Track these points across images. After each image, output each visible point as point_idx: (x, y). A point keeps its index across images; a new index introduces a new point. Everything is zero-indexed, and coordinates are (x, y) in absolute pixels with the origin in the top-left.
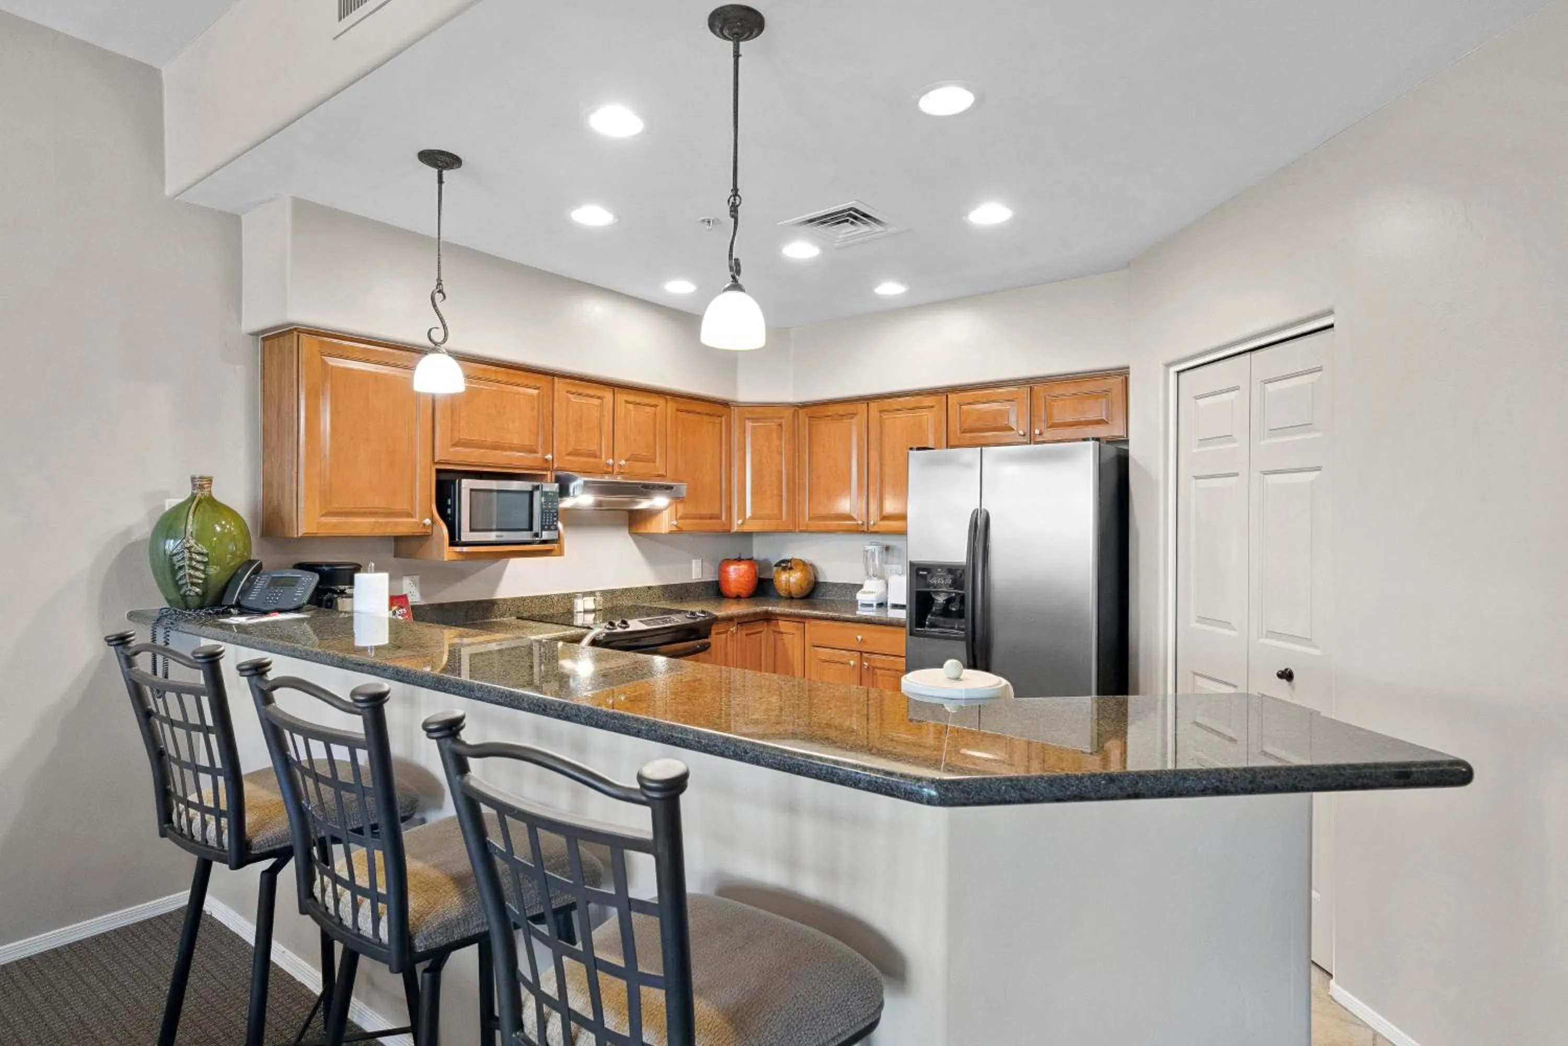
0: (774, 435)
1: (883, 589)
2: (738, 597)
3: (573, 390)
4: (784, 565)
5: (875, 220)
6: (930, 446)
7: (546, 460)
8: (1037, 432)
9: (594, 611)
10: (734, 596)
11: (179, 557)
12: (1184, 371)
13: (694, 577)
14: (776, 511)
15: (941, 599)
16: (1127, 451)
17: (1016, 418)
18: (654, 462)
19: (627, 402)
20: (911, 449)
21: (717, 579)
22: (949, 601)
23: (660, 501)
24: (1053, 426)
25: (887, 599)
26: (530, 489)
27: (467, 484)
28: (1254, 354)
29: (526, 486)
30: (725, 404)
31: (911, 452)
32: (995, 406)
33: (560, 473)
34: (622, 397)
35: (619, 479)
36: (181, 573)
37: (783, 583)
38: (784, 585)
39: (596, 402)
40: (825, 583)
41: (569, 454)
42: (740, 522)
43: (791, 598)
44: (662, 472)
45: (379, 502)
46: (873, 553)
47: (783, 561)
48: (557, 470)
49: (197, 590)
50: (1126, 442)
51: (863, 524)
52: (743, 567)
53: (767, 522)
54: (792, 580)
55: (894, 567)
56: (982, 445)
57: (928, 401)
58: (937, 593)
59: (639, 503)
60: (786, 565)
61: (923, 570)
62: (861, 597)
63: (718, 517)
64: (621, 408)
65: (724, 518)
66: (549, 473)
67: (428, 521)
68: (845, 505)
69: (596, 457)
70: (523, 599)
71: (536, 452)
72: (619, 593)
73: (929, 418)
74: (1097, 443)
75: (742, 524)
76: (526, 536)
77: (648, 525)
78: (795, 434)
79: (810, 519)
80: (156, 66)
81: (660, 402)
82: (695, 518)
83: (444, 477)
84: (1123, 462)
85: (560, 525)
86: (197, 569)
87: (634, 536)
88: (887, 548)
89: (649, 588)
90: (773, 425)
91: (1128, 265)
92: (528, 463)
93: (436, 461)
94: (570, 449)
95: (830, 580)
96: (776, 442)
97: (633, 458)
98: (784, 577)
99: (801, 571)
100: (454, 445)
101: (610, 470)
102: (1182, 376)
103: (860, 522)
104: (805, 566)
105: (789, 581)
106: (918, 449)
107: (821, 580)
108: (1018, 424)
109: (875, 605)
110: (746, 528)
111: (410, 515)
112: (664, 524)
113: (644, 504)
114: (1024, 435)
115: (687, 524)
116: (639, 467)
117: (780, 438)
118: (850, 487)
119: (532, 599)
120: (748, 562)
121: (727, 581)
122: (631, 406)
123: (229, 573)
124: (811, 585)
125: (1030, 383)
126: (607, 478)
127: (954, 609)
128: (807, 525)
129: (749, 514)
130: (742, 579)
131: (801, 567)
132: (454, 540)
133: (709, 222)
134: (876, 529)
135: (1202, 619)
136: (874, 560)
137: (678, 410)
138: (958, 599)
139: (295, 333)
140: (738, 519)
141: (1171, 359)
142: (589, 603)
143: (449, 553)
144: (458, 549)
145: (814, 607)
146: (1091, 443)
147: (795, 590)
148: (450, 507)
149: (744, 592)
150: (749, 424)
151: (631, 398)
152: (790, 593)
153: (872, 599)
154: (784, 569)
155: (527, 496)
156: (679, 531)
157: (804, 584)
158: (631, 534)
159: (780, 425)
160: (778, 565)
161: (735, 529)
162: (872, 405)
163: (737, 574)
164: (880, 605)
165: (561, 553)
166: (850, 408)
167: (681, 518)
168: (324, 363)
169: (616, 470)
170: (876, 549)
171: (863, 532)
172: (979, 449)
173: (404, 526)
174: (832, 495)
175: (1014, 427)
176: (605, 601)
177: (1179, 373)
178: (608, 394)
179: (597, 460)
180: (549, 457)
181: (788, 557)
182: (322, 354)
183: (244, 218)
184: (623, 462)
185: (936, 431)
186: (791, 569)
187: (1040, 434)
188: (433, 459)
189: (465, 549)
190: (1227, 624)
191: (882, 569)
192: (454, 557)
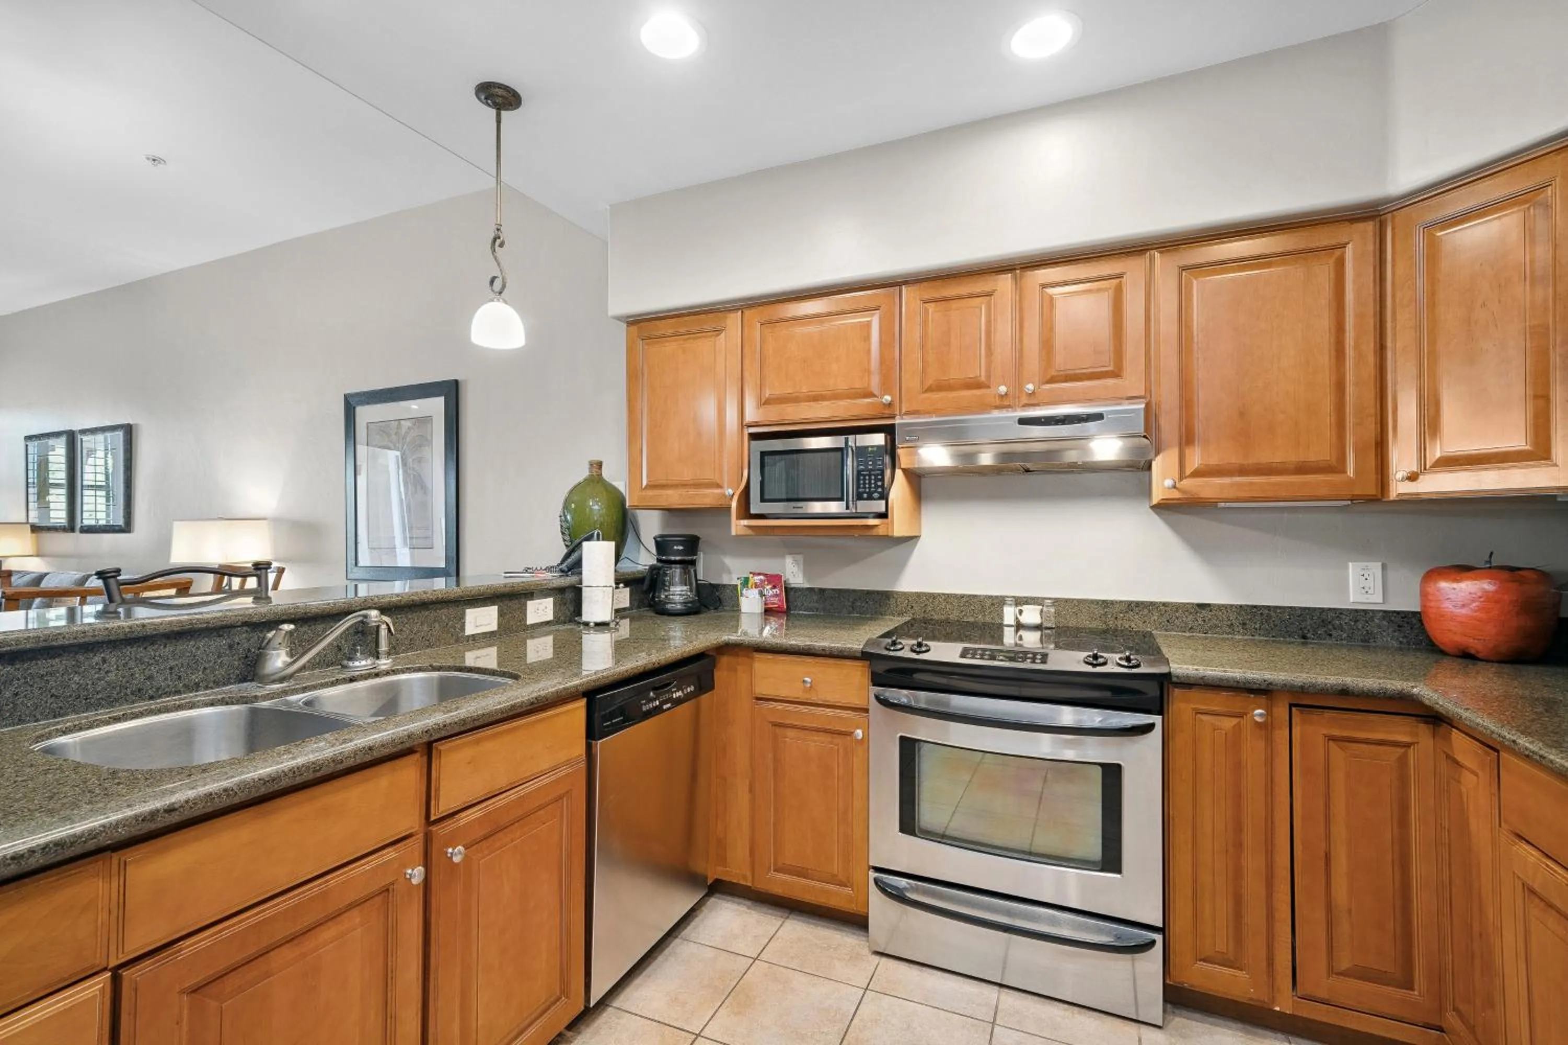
7: (887, 405)
9: (1038, 627)
21: (1418, 609)
27: (757, 447)
34: (1035, 281)
39: (979, 301)
41: (929, 390)
44: (1137, 392)
48: (906, 415)
63: (1332, 468)
65: (1351, 470)
66: (896, 422)
67: (729, 492)
69: (979, 385)
70: (933, 596)
75: (1412, 481)
76: (835, 507)
82: (1242, 472)
85: (892, 492)
87: (1161, 511)
92: (859, 412)
93: (746, 424)
94: (930, 381)
101: (1007, 403)
111: (719, 486)
115: (1216, 486)
119: (948, 597)
120: (1505, 575)
122: (1058, 292)
142: (1031, 615)
143: (736, 526)
144: (745, 522)
155: (838, 455)
161: (1394, 493)
168: (642, 346)
169: (1021, 401)
173: (711, 497)
176: (1058, 614)
178: (1003, 285)
179: (982, 391)
180: (890, 398)
182: (641, 337)
188: (742, 420)
192: (743, 531)
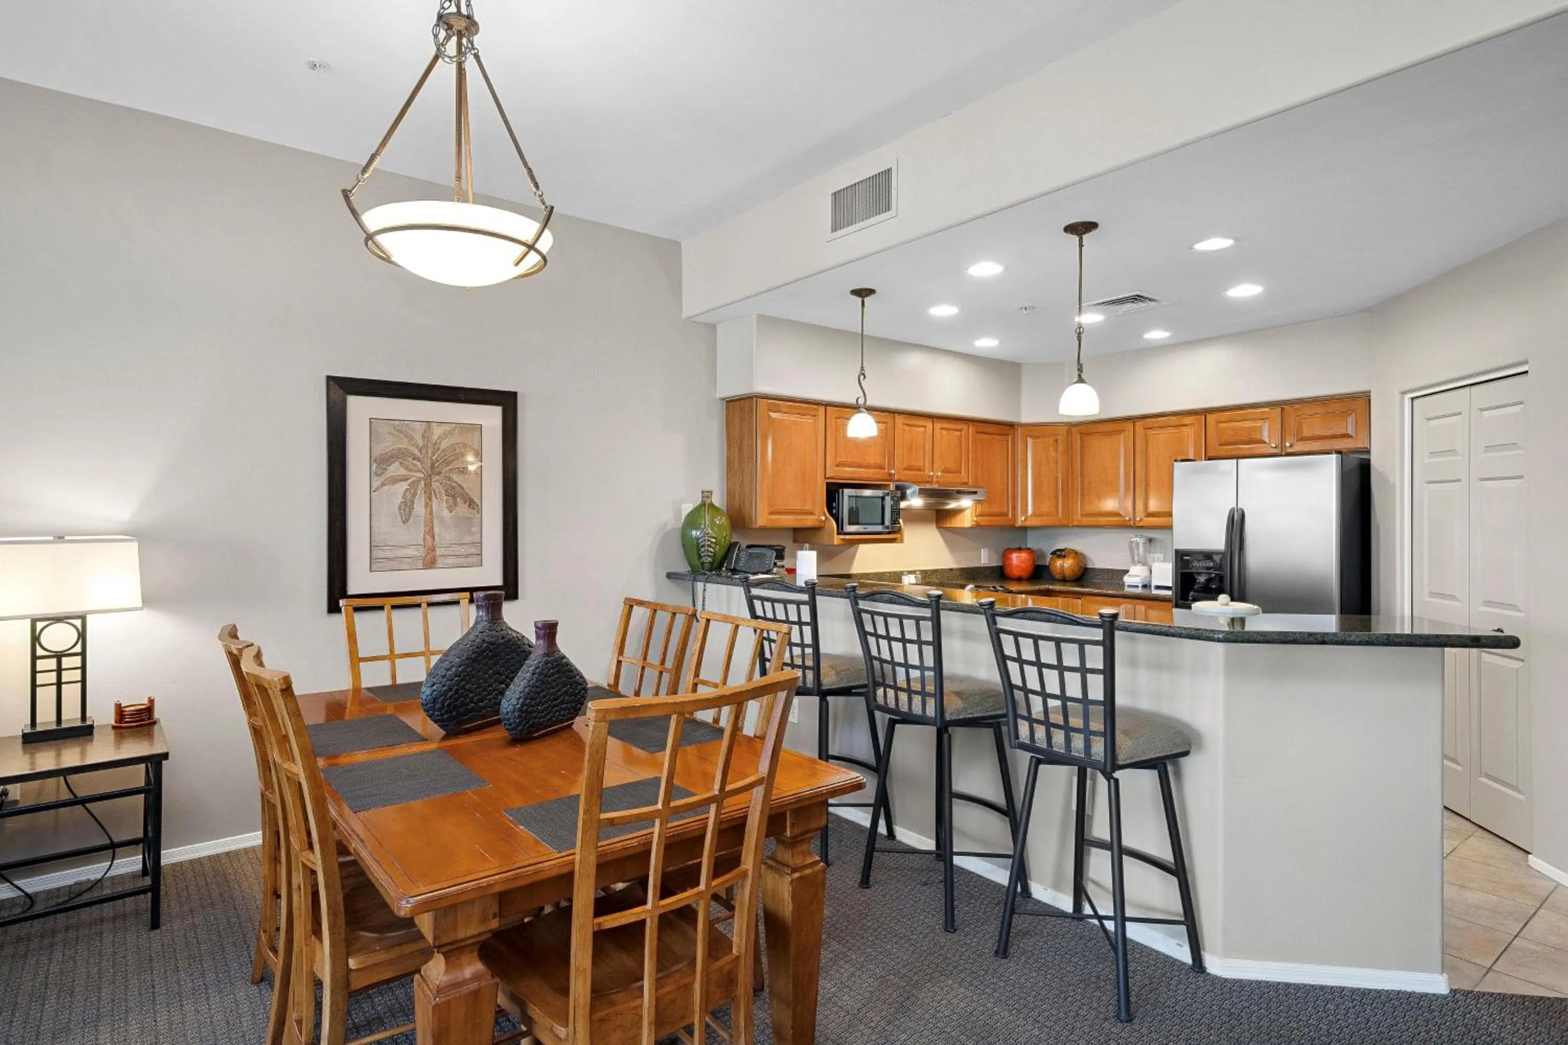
0: (1051, 449)
1: (1147, 573)
2: (1019, 580)
3: (907, 422)
4: (1058, 553)
5: (1150, 300)
6: (1190, 458)
7: (890, 474)
8: (1288, 444)
10: (1016, 577)
11: (702, 539)
12: (1417, 397)
13: (982, 562)
14: (1053, 510)
15: (1202, 579)
16: (1369, 461)
17: (1268, 432)
18: (960, 473)
19: (942, 429)
20: (1176, 461)
21: (1000, 564)
22: (1209, 580)
23: (966, 502)
24: (1302, 439)
25: (1151, 581)
26: (881, 495)
27: (847, 492)
28: (1473, 388)
29: (879, 493)
30: (1011, 425)
31: (1175, 464)
32: (1247, 424)
33: (898, 483)
34: (938, 425)
35: (936, 486)
36: (703, 549)
37: (1059, 567)
38: (1058, 571)
39: (922, 429)
40: (1093, 569)
41: (905, 469)
42: (1023, 518)
43: (1064, 580)
44: (966, 480)
45: (797, 506)
46: (1138, 544)
47: (1058, 550)
48: (897, 481)
49: (710, 559)
50: (1368, 452)
51: (1130, 520)
52: (1024, 555)
53: (1045, 518)
54: (1066, 565)
55: (1157, 555)
56: (1238, 457)
57: (1187, 420)
58: (1199, 574)
59: (948, 504)
60: (1059, 554)
61: (1187, 555)
62: (1127, 580)
63: (1007, 515)
64: (937, 431)
65: (1010, 516)
66: (891, 483)
67: (823, 518)
68: (1110, 504)
69: (919, 470)
71: (884, 469)
72: (929, 573)
73: (1189, 434)
74: (1340, 456)
75: (1025, 520)
76: (879, 528)
77: (953, 522)
78: (1069, 449)
79: (1082, 515)
80: (679, 241)
81: (964, 427)
82: (990, 515)
83: (832, 488)
84: (1365, 469)
85: (901, 521)
86: (711, 547)
87: (941, 530)
88: (1150, 540)
89: (951, 570)
90: (1051, 440)
91: (1369, 310)
92: (879, 476)
93: (827, 476)
94: (905, 465)
95: (1098, 565)
96: (1053, 454)
97: (946, 471)
98: (1059, 563)
99: (1073, 558)
100: (838, 466)
101: (930, 480)
102: (1416, 402)
103: (1127, 519)
104: (1076, 554)
105: (1063, 566)
106: (1183, 460)
107: (1090, 566)
108: (1270, 438)
109: (1140, 585)
110: (1028, 524)
111: (812, 514)
112: (966, 520)
113: (952, 505)
114: (1276, 447)
115: (983, 521)
116: (950, 477)
117: (1056, 450)
118: (1118, 491)
120: (1027, 551)
121: (1010, 565)
122: (944, 432)
123: (726, 549)
124: (1083, 570)
125: (1281, 405)
126: (928, 486)
127: (1214, 586)
128: (1080, 521)
129: (1030, 512)
130: (1022, 565)
131: (1073, 555)
132: (840, 531)
133: (1026, 309)
134: (1142, 524)
135: (1432, 594)
136: (1138, 549)
137: (977, 432)
138: (1217, 579)
139: (755, 399)
140: (1021, 516)
141: (1406, 388)
143: (837, 539)
144: (842, 537)
145: (1082, 586)
146: (1334, 456)
147: (1068, 573)
148: (835, 508)
149: (1025, 574)
150: (1030, 441)
151: (945, 425)
152: (1064, 576)
153: (1138, 581)
154: (1059, 557)
155: (880, 500)
156: (977, 526)
157: (1076, 569)
158: (938, 527)
159: (1056, 441)
160: (1053, 553)
161: (1019, 524)
162: (1138, 424)
163: (1018, 561)
164: (1145, 586)
165: (902, 541)
166: (1119, 426)
167: (980, 515)
168: (769, 416)
169: (935, 479)
170: (1141, 541)
171: (1130, 527)
172: (1235, 461)
173: (809, 521)
174: (1100, 496)
175: (1267, 441)
177: (1413, 399)
178: (929, 424)
179: (921, 473)
180: (893, 471)
181: (1062, 547)
182: (769, 410)
183: (718, 327)
184: (940, 474)
185: (1196, 444)
186: (1064, 557)
187: (1291, 446)
188: (825, 474)
189: (848, 537)
190: (1453, 597)
191: (1145, 558)
192: (840, 542)
